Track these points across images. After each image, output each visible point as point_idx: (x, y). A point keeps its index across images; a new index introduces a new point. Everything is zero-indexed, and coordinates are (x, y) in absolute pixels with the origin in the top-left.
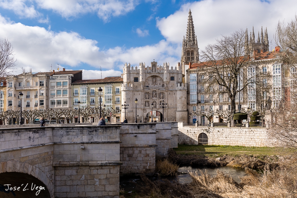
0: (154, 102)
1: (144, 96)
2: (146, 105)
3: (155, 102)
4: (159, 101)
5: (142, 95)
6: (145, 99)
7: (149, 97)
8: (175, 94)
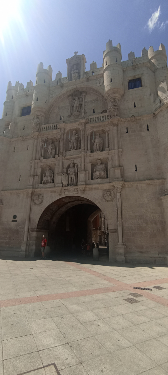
1: (39, 152)
2: (45, 179)
4: (89, 160)
8: (149, 128)
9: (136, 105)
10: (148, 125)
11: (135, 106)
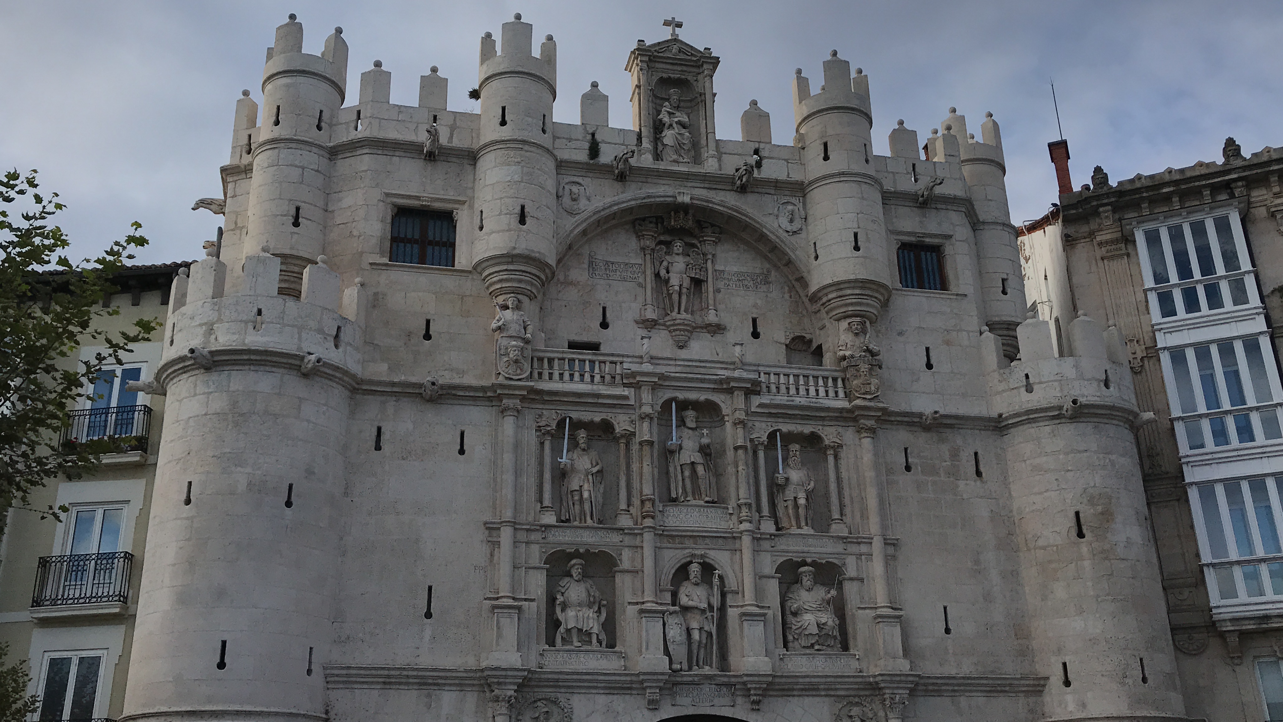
0: (682, 573)
1: (529, 481)
2: (570, 620)
3: (708, 569)
4: (768, 565)
5: (508, 458)
6: (550, 519)
7: (610, 496)
8: (982, 469)
9: (933, 361)
10: (976, 454)
11: (929, 366)
